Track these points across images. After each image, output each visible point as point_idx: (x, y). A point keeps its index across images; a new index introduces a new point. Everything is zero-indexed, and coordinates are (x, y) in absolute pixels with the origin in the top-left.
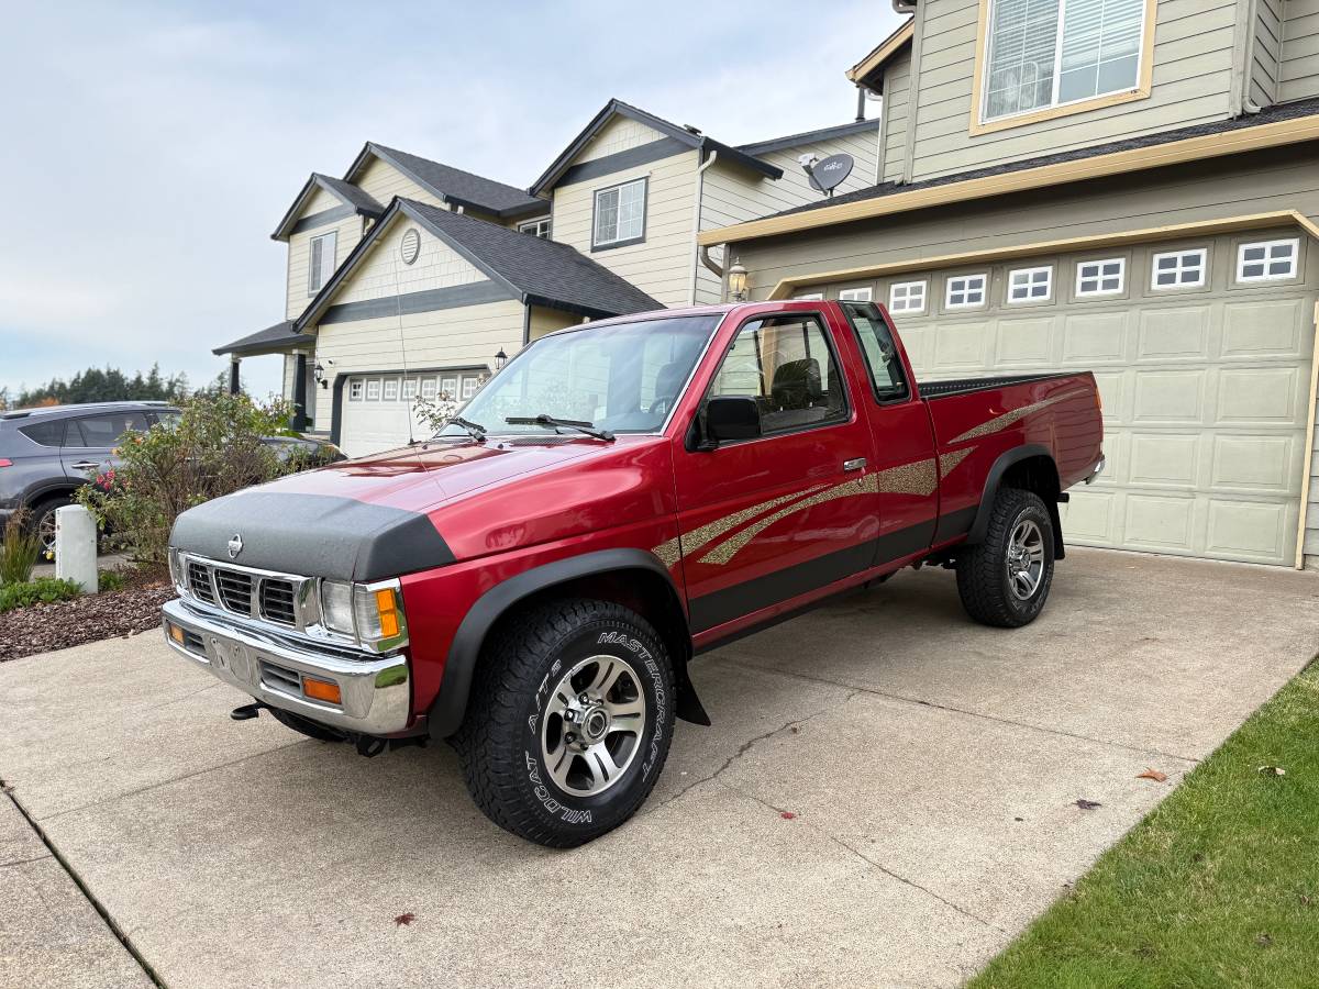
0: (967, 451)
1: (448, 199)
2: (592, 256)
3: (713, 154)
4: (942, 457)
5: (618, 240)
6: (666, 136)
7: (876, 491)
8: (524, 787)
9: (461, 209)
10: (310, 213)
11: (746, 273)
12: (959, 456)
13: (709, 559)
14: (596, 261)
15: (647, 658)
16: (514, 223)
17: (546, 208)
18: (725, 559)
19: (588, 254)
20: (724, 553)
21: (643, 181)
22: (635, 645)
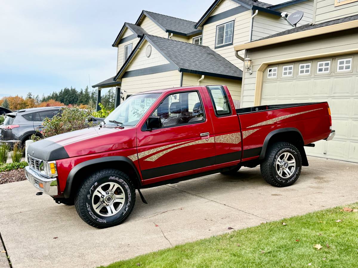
0: (256, 130)
1: (167, 31)
2: (216, 50)
3: (257, 11)
4: (243, 132)
5: (224, 44)
6: (240, 5)
7: (214, 142)
8: (86, 211)
9: (172, 34)
10: (124, 37)
11: (251, 60)
12: (251, 132)
13: (148, 159)
14: (217, 52)
15: (125, 184)
16: (192, 38)
17: (200, 33)
18: (154, 160)
19: (214, 50)
20: (154, 158)
21: (233, 22)
22: (121, 180)
